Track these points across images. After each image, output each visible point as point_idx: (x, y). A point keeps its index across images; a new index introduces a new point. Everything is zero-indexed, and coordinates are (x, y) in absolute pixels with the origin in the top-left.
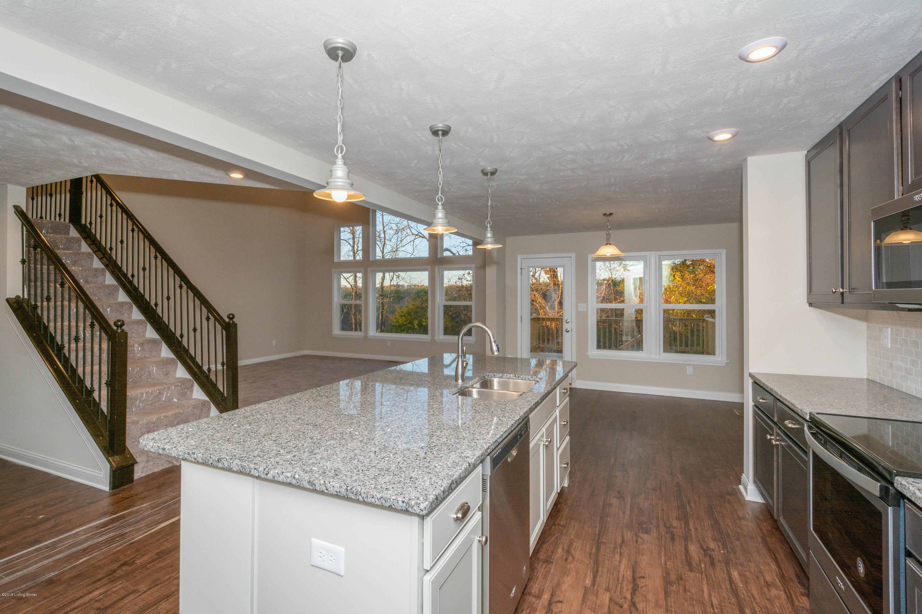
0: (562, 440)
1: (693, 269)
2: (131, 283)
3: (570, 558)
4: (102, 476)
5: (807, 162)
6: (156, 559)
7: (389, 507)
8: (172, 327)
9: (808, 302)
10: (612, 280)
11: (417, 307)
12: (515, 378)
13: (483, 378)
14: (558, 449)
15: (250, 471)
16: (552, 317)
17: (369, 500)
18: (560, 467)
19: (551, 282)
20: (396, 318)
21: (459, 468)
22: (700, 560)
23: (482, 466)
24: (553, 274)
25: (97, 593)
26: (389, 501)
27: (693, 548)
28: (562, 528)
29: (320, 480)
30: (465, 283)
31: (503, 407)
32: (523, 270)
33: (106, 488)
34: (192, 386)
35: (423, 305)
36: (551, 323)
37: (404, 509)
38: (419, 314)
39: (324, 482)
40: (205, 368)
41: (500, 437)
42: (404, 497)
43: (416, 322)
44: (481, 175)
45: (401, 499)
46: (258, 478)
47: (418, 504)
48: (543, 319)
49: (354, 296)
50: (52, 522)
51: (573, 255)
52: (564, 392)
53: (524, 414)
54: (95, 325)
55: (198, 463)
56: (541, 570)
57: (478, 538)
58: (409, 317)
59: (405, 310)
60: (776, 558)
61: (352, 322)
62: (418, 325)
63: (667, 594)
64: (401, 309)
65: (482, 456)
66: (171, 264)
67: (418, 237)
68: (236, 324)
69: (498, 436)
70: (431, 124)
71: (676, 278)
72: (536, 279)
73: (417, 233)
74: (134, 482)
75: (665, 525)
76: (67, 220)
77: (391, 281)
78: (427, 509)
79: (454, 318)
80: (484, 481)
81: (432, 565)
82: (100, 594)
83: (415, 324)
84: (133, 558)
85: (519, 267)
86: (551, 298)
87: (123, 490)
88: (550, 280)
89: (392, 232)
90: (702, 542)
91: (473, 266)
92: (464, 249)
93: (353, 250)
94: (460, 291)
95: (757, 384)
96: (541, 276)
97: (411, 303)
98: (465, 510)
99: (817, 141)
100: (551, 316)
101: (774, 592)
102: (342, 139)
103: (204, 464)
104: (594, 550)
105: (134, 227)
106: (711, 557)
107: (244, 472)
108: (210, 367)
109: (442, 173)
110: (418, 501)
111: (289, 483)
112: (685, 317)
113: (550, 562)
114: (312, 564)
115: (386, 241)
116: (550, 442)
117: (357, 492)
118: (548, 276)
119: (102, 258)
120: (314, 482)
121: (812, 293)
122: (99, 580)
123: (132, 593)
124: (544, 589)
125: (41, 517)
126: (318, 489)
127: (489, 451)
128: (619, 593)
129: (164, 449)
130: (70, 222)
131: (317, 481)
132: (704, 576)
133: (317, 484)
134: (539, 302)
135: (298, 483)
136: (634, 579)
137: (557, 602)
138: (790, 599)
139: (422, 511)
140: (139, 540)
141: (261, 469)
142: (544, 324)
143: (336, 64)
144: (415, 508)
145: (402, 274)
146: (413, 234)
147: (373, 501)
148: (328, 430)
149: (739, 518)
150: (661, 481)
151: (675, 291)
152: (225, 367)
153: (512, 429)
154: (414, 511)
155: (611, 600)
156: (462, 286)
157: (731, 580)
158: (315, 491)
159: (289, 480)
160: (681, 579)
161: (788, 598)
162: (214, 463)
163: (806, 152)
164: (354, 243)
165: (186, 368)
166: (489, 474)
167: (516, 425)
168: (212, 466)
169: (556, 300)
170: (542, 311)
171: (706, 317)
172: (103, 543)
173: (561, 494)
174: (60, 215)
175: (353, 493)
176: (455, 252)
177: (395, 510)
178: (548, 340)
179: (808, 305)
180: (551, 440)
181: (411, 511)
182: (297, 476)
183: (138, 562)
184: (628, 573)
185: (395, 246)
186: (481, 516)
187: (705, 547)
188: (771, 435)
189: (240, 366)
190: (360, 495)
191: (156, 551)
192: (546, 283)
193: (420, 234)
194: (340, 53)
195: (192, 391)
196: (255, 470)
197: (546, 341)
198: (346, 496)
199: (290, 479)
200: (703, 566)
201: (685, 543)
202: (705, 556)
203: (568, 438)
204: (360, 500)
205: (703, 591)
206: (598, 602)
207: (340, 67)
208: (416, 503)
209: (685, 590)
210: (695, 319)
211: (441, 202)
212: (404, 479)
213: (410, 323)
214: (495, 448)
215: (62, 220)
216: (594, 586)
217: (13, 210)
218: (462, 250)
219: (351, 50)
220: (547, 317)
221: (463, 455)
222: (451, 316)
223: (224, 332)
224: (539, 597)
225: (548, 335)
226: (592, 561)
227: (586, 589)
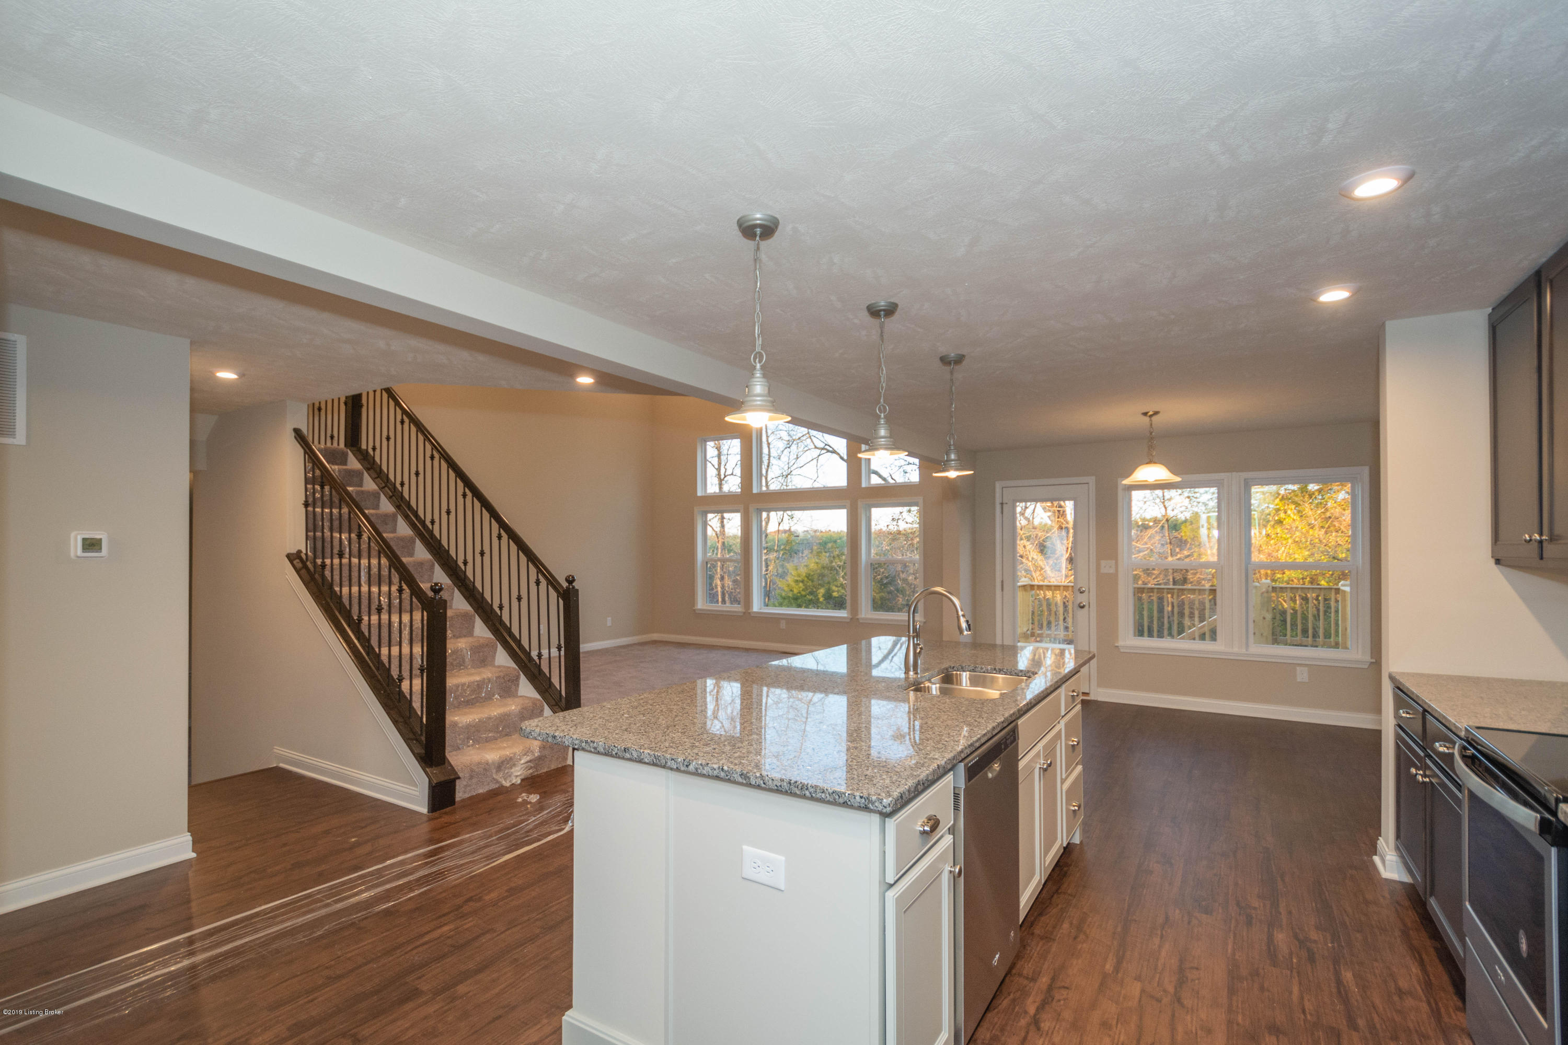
0: (1069, 767)
1: (1321, 499)
2: (431, 533)
3: (1082, 937)
4: (417, 793)
5: (1491, 328)
6: (507, 897)
7: (844, 803)
8: (487, 596)
9: (1492, 557)
10: (1167, 520)
11: (823, 568)
12: (995, 672)
13: (945, 671)
14: (1063, 781)
15: (666, 762)
16: (1056, 583)
17: (819, 795)
18: (1067, 810)
19: (1053, 525)
20: (788, 585)
21: (925, 769)
22: (1291, 954)
23: (954, 775)
24: (1059, 511)
25: (446, 928)
26: (843, 796)
27: (1281, 937)
28: (1070, 898)
29: (755, 773)
30: (902, 526)
31: (979, 706)
32: (1004, 505)
33: (424, 810)
34: (518, 678)
35: (834, 564)
36: (1053, 594)
37: (862, 805)
38: (826, 579)
39: (761, 774)
40: (534, 654)
41: (977, 741)
42: (862, 793)
43: (822, 591)
44: (939, 363)
45: (858, 794)
46: (678, 770)
47: (881, 801)
48: (1040, 587)
49: (720, 550)
50: (367, 848)
51: (1092, 480)
52: (1073, 696)
53: (1011, 716)
54: (404, 590)
55: (598, 753)
56: (1036, 948)
57: (950, 869)
58: (810, 583)
59: (803, 571)
60: (1421, 958)
61: (717, 591)
62: (824, 596)
63: (1232, 991)
64: (797, 569)
65: (954, 759)
66: (486, 504)
67: (825, 451)
68: (577, 590)
69: (975, 739)
70: (869, 303)
71: (1289, 516)
72: (1026, 519)
73: (822, 445)
74: (456, 805)
75: (1238, 904)
76: (342, 445)
77: (779, 524)
78: (891, 805)
79: (885, 585)
80: (956, 796)
81: (896, 879)
82: (451, 931)
83: (820, 596)
84: (480, 893)
85: (998, 501)
86: (1054, 552)
87: (446, 813)
88: (1052, 521)
89: (781, 445)
90: (1297, 931)
91: (920, 500)
92: (901, 470)
93: (719, 475)
94: (894, 540)
95: (1399, 688)
96: (1035, 514)
97: (813, 560)
98: (935, 824)
99: (1505, 293)
100: (1054, 582)
101: (1409, 1002)
102: (760, 343)
103: (607, 754)
104: (1119, 929)
105: (435, 453)
106: (1309, 950)
107: (659, 763)
108: (542, 651)
109: (884, 372)
110: (881, 797)
111: (716, 776)
112: (1307, 585)
113: (1051, 939)
114: (744, 876)
115: (771, 458)
116: (1050, 765)
117: (803, 786)
118: (1049, 514)
119: (391, 497)
120: (748, 775)
121: (1498, 543)
122: (444, 915)
123: (488, 932)
124: (1040, 972)
125: (353, 840)
126: (753, 783)
127: (963, 756)
128: (1156, 985)
129: (554, 737)
130: (346, 445)
131: (751, 774)
132: (1295, 974)
133: (752, 777)
134: (1033, 558)
135: (727, 776)
136: (1181, 970)
137: (1060, 988)
138: (1436, 1014)
139: (886, 807)
140: (481, 874)
141: (680, 760)
142: (1042, 596)
143: (751, 244)
144: (876, 804)
145: (797, 514)
146: (816, 447)
147: (823, 797)
148: (745, 725)
149: (1367, 902)
150: (1236, 843)
151: (1285, 539)
152: (562, 653)
153: (994, 734)
154: (875, 808)
155: (1143, 991)
156: (899, 532)
157: (1339, 982)
158: (749, 785)
159: (715, 773)
160: (1258, 974)
161: (1432, 1010)
162: (620, 754)
163: (1490, 310)
164: (720, 464)
165: (508, 653)
166: (964, 787)
167: (999, 729)
168: (617, 756)
169: (1062, 555)
170: (1038, 573)
171: (1343, 585)
172: (437, 874)
173: (1068, 850)
174: (332, 437)
175: (798, 787)
176: (885, 475)
177: (852, 807)
178: (1049, 623)
179: (1492, 561)
180: (1051, 763)
181: (872, 808)
182: (725, 768)
183: (487, 898)
184: (1173, 961)
185: (786, 468)
186: (952, 840)
187: (1301, 937)
188: (1417, 768)
189: (583, 653)
190: (807, 789)
191: (506, 888)
192: (1046, 525)
193: (827, 447)
194: (758, 231)
195: (518, 685)
196: (673, 761)
197: (1045, 624)
198: (789, 792)
199: (717, 771)
200: (1295, 961)
201: (1269, 929)
202: (1300, 948)
203: (1080, 768)
204: (806, 795)
205: (1291, 993)
206: (1123, 992)
207: (758, 248)
208: (879, 799)
209: (1262, 989)
210: (1325, 589)
211: (884, 413)
212: (858, 777)
213: (811, 593)
214: (972, 753)
215: (335, 444)
216: (1117, 973)
217: (293, 434)
218: (898, 472)
219: (772, 226)
220: (1046, 583)
221: (929, 756)
222: (881, 581)
223: (561, 602)
224: (1033, 979)
225: (1050, 614)
226: (1115, 943)
227: (1105, 976)
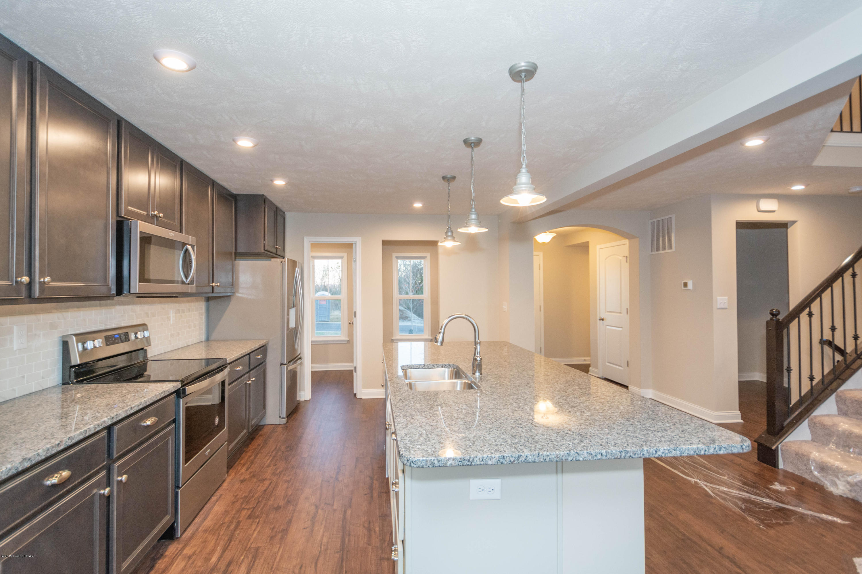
63: (290, 522)
104: (347, 540)
136: (313, 525)
137: (368, 494)
184: (317, 529)
216: (345, 510)
226: (348, 528)
227: (350, 506)
